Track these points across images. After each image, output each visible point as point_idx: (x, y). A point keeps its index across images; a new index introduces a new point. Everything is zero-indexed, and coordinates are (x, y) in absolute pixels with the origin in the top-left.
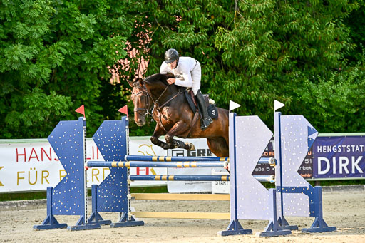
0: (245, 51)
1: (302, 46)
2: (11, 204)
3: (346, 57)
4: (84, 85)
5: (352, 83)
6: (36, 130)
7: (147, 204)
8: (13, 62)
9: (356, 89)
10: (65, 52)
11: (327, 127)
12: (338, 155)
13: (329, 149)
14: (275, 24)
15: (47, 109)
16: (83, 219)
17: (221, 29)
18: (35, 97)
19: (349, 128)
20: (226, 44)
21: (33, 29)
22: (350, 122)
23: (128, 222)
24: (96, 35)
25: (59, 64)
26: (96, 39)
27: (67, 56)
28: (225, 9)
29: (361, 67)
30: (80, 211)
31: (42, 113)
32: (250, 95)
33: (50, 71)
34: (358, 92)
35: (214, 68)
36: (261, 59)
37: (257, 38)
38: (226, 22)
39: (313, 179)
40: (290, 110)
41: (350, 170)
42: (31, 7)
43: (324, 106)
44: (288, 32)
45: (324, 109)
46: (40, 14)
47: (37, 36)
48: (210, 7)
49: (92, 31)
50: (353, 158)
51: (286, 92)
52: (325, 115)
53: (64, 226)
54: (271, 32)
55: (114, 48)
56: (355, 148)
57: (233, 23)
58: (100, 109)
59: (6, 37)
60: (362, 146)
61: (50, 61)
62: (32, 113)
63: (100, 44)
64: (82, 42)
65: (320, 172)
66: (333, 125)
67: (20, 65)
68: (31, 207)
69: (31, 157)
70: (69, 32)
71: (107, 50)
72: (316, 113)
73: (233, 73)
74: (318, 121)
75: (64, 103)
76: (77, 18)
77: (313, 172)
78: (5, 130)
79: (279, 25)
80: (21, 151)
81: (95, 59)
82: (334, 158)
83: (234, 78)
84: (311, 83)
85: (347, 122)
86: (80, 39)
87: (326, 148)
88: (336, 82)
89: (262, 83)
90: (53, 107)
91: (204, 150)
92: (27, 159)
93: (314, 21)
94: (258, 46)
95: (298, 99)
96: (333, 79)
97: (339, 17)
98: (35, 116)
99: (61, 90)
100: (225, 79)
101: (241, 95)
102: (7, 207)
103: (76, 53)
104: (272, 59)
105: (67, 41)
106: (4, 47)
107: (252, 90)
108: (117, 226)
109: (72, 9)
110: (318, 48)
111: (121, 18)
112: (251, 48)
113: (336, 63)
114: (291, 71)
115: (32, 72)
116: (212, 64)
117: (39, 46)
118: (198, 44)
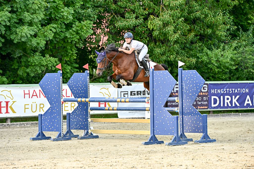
0: (167, 30)
1: (203, 27)
2: (21, 124)
3: (230, 34)
4: (67, 51)
5: (233, 50)
6: (37, 78)
7: (105, 125)
8: (22, 37)
9: (236, 54)
10: (54, 30)
11: (218, 77)
12: (224, 95)
13: (219, 91)
14: (186, 14)
15: (43, 66)
16: (60, 134)
17: (152, 17)
18: (36, 58)
19: (232, 78)
20: (155, 26)
21: (34, 16)
22: (232, 74)
23: (89, 136)
24: (74, 20)
25: (51, 38)
26: (74, 23)
27: (55, 33)
28: (155, 4)
29: (239, 41)
30: (58, 129)
31: (40, 68)
32: (170, 57)
33: (45, 42)
34: (237, 56)
35: (148, 41)
36: (177, 35)
37: (174, 22)
38: (155, 12)
39: (209, 110)
40: (195, 67)
41: (232, 104)
42: (33, 3)
43: (216, 65)
44: (194, 18)
45: (216, 66)
46: (39, 7)
47: (37, 21)
48: (145, 3)
49: (71, 18)
50: (234, 97)
51: (192, 56)
52: (217, 70)
53: (49, 138)
54: (183, 19)
55: (85, 28)
56: (235, 91)
57: (159, 13)
58: (77, 66)
59: (18, 21)
60: (239, 89)
61: (45, 36)
62: (34, 68)
63: (76, 26)
64: (65, 24)
65: (213, 105)
66: (222, 76)
67: (26, 38)
68: (33, 126)
69: (33, 95)
70: (57, 18)
71: (81, 29)
72: (211, 69)
73: (159, 44)
74: (212, 73)
75: (54, 62)
76: (62, 10)
77: (209, 105)
78: (18, 78)
79: (189, 14)
80: (27, 92)
81: (73, 35)
82: (222, 97)
83: (160, 47)
84: (208, 50)
85: (230, 74)
86: (64, 23)
87: (217, 90)
88: (224, 50)
89: (177, 50)
90: (47, 65)
91: (141, 92)
92: (31, 97)
93: (210, 12)
94: (175, 27)
95: (200, 60)
96: (221, 48)
97: (226, 10)
98: (36, 70)
99: (53, 54)
100: (155, 48)
101: (164, 58)
102: (18, 126)
103: (61, 31)
104: (183, 35)
105: (56, 24)
106: (17, 27)
107: (171, 55)
108: (82, 138)
109: (59, 4)
110: (212, 29)
111: (89, 10)
112: (171, 28)
113: (224, 38)
114: (196, 42)
115: (34, 43)
116: (146, 38)
117: (38, 27)
118: (138, 26)
